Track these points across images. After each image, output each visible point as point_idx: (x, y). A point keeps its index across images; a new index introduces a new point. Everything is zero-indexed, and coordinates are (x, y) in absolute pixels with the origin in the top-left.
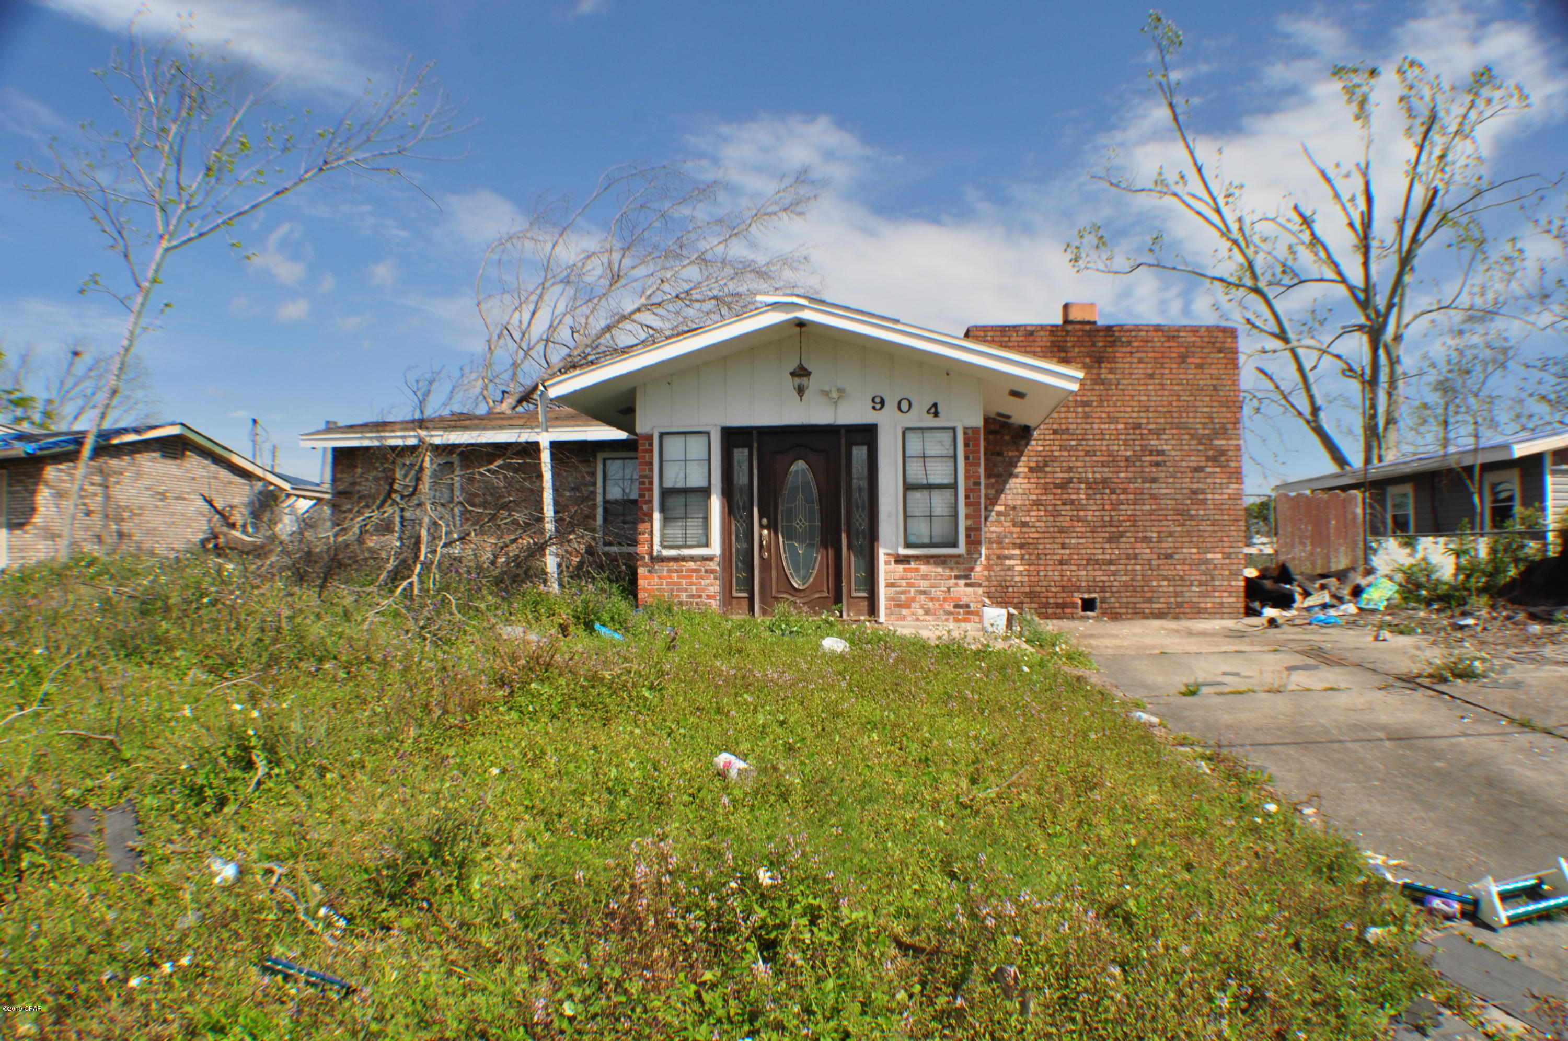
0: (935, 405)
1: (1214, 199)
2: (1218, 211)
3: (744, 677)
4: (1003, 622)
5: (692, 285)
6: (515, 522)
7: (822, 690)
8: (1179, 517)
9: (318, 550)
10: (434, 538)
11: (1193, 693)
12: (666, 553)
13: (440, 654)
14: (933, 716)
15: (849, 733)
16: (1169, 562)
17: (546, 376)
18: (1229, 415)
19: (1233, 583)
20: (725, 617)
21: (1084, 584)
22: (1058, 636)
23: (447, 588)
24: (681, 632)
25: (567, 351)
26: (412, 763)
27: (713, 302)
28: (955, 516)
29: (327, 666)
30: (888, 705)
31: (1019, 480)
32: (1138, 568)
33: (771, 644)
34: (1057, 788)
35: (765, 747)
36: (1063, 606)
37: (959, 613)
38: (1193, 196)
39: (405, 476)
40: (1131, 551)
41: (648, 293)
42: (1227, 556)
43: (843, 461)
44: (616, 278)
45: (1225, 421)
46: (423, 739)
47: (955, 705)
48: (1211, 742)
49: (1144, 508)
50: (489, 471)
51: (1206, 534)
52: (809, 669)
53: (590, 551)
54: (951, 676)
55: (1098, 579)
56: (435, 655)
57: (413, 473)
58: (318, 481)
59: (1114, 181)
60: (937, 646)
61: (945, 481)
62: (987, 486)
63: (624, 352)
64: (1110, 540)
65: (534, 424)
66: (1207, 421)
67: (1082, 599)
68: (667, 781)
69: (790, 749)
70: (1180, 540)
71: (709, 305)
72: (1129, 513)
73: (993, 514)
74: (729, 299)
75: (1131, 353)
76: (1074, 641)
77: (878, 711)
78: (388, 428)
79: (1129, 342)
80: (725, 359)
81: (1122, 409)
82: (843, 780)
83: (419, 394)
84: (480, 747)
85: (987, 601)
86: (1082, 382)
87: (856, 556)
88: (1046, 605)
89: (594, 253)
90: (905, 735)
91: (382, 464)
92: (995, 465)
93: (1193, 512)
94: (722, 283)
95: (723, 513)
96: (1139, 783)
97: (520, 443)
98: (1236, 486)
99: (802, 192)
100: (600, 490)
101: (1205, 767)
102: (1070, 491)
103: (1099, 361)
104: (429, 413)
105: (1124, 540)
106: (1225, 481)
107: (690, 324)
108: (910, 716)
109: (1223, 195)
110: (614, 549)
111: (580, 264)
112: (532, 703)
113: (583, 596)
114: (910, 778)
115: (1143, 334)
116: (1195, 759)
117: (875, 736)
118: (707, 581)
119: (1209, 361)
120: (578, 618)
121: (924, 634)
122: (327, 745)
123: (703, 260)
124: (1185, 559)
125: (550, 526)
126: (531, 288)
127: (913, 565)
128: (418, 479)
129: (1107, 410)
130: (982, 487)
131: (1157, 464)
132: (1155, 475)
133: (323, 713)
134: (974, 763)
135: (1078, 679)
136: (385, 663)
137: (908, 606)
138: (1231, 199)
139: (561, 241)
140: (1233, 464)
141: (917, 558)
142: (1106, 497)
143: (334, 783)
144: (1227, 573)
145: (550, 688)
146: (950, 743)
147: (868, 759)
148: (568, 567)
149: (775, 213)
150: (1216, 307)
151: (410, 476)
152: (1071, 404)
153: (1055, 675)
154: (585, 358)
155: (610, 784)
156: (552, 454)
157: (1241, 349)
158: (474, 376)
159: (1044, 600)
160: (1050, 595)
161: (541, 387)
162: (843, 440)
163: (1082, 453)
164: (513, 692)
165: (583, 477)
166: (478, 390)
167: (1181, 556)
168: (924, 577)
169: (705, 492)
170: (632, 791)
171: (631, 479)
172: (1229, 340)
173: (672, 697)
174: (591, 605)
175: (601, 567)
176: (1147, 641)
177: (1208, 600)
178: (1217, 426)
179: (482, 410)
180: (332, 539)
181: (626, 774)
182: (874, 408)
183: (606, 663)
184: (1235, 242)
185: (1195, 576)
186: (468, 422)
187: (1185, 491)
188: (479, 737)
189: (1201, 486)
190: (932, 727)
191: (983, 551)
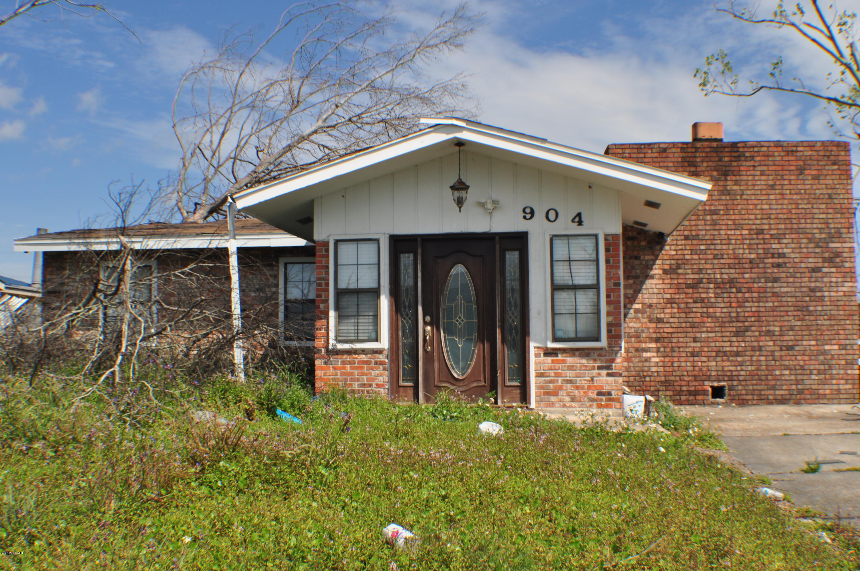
0: (579, 215)
1: (828, 28)
2: (832, 38)
3: (410, 457)
4: (641, 409)
5: (363, 110)
6: (206, 319)
7: (479, 468)
8: (799, 313)
9: (29, 342)
10: (134, 333)
11: (814, 471)
12: (340, 346)
13: (138, 435)
14: (579, 491)
15: (504, 506)
16: (791, 353)
17: (234, 190)
18: (843, 221)
19: (849, 372)
20: (392, 403)
21: (713, 373)
22: (691, 419)
23: (145, 376)
24: (352, 415)
25: (252, 168)
26: (113, 532)
27: (382, 124)
28: (598, 313)
29: (36, 446)
30: (538, 482)
31: (654, 281)
32: (763, 358)
33: (434, 428)
34: (692, 556)
35: (429, 519)
36: (695, 393)
37: (601, 400)
38: (809, 25)
39: (109, 277)
40: (756, 344)
41: (324, 117)
42: (844, 347)
43: (498, 264)
44: (296, 103)
45: (839, 226)
46: (122, 511)
47: (599, 482)
48: (831, 515)
49: (767, 305)
50: (183, 273)
51: (824, 328)
52: (468, 450)
53: (273, 345)
54: (595, 456)
55: (726, 369)
56: (134, 436)
57: (115, 274)
58: (30, 282)
59: (738, 14)
60: (582, 430)
61: (589, 282)
62: (626, 287)
63: (303, 169)
64: (737, 334)
65: (223, 233)
66: (823, 226)
67: (711, 387)
68: (341, 549)
69: (451, 521)
70: (800, 333)
71: (379, 127)
72: (754, 309)
73: (632, 311)
74: (396, 122)
75: (754, 166)
76: (705, 425)
77: (530, 487)
78: (94, 235)
79: (753, 157)
80: (393, 174)
81: (746, 217)
82: (499, 548)
83: (121, 205)
84: (174, 518)
85: (627, 389)
86: (710, 193)
87: (509, 349)
88: (680, 393)
89: (276, 82)
90: (554, 508)
91: (88, 267)
92: (633, 268)
93: (811, 308)
94: (389, 107)
95: (391, 311)
96: (766, 551)
97: (211, 249)
98: (850, 284)
99: (460, 27)
100: (281, 290)
101: (826, 537)
102: (700, 290)
103: (726, 174)
104: (130, 221)
105: (749, 333)
106: (840, 280)
107: (361, 144)
108: (558, 491)
109: (837, 23)
110: (295, 343)
111: (264, 91)
112: (220, 479)
113: (267, 385)
114: (559, 547)
115: (765, 149)
116: (817, 530)
117: (527, 509)
118: (377, 372)
119: (825, 172)
120: (262, 404)
121: (571, 418)
122: (36, 516)
123: (372, 87)
124: (805, 350)
125: (237, 323)
126: (221, 112)
127: (560, 357)
128: (120, 280)
129: (733, 217)
130: (622, 287)
131: (779, 266)
132: (777, 275)
133: (32, 487)
134: (616, 533)
135: (710, 458)
136: (90, 443)
137: (556, 394)
138: (844, 28)
139: (247, 70)
140: (847, 265)
141: (564, 351)
142: (732, 295)
143: (42, 549)
144: (843, 362)
145: (237, 466)
146: (594, 515)
147: (520, 530)
148: (253, 360)
149: (436, 46)
150: (831, 124)
151: (113, 278)
152: (700, 213)
153: (688, 455)
154: (268, 174)
155: (290, 551)
156: (239, 258)
157: (853, 162)
158: (170, 189)
159: (678, 388)
160: (683, 383)
161: (230, 200)
162: (497, 246)
163: (711, 257)
164: (204, 469)
165: (267, 279)
166: (174, 202)
167: (802, 348)
168: (571, 368)
169: (376, 292)
170: (309, 557)
171: (309, 281)
172: (843, 153)
173: (346, 474)
174: (273, 393)
175: (282, 359)
176: (772, 424)
177: (826, 387)
178: (833, 231)
179: (177, 219)
180: (43, 333)
181: (304, 543)
182: (525, 217)
183: (287, 444)
184: (848, 66)
185: (814, 365)
186: (164, 230)
187: (804, 289)
188: (173, 510)
189: (818, 284)
190: (578, 501)
191: (623, 345)
